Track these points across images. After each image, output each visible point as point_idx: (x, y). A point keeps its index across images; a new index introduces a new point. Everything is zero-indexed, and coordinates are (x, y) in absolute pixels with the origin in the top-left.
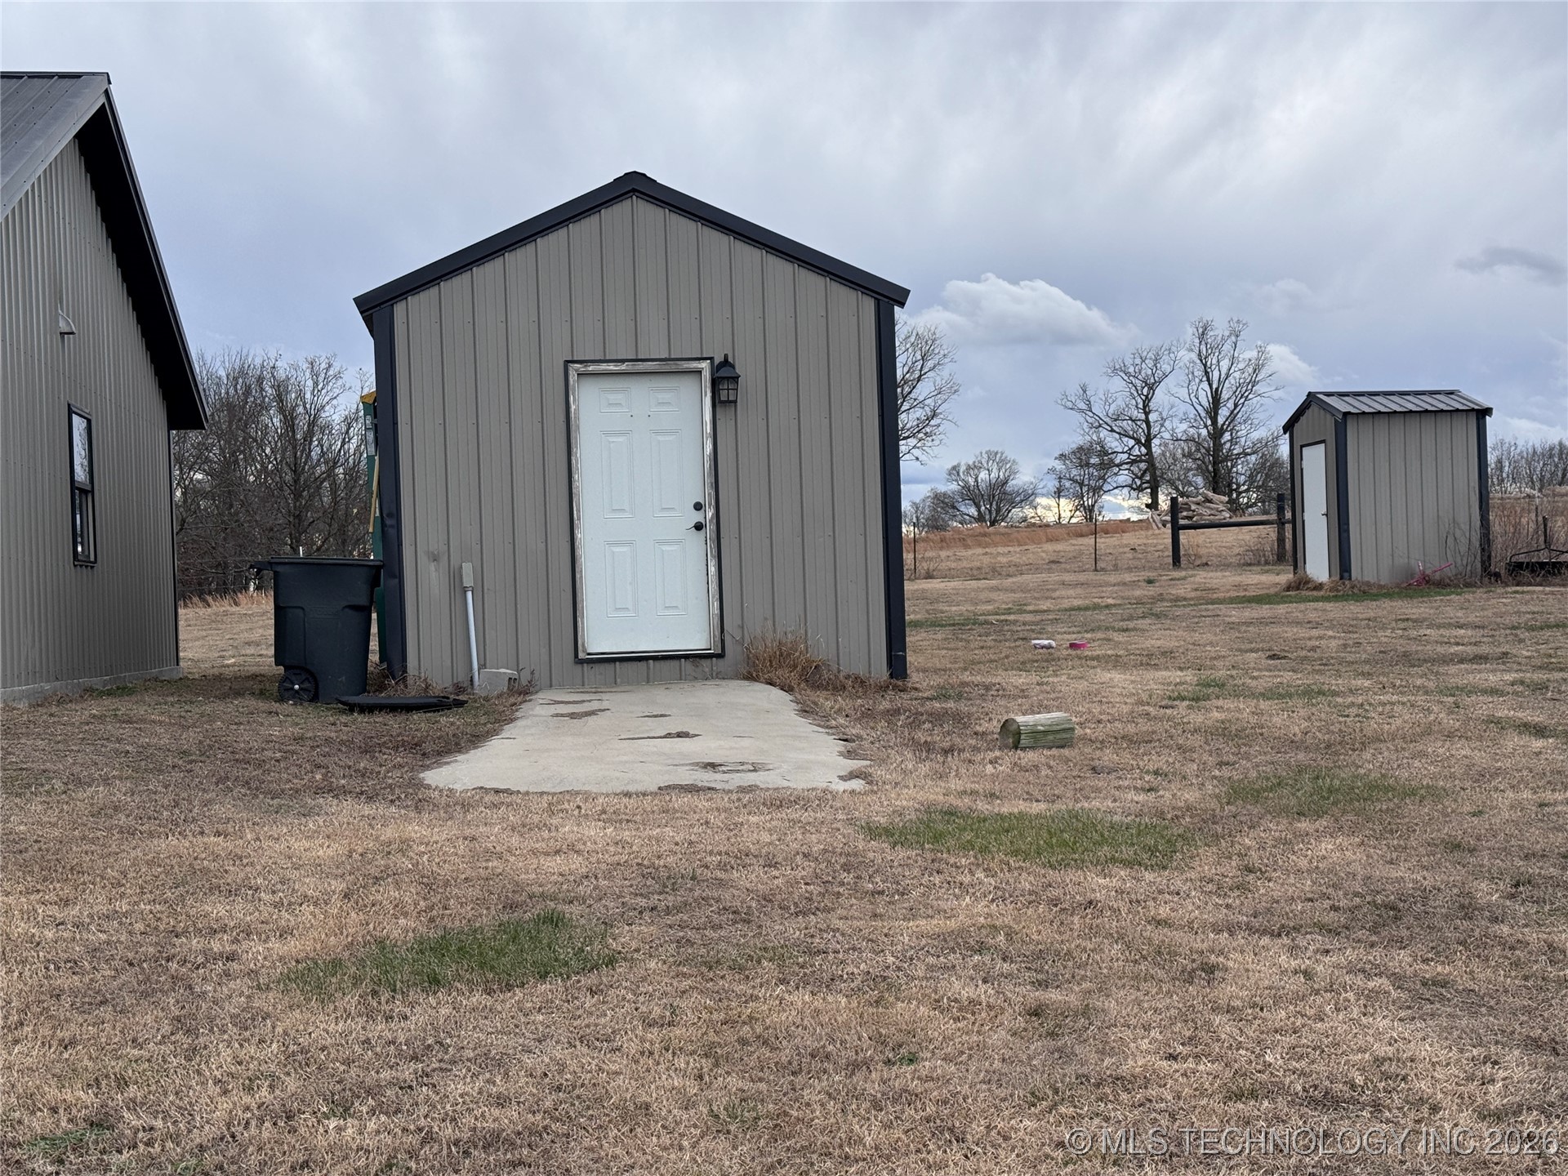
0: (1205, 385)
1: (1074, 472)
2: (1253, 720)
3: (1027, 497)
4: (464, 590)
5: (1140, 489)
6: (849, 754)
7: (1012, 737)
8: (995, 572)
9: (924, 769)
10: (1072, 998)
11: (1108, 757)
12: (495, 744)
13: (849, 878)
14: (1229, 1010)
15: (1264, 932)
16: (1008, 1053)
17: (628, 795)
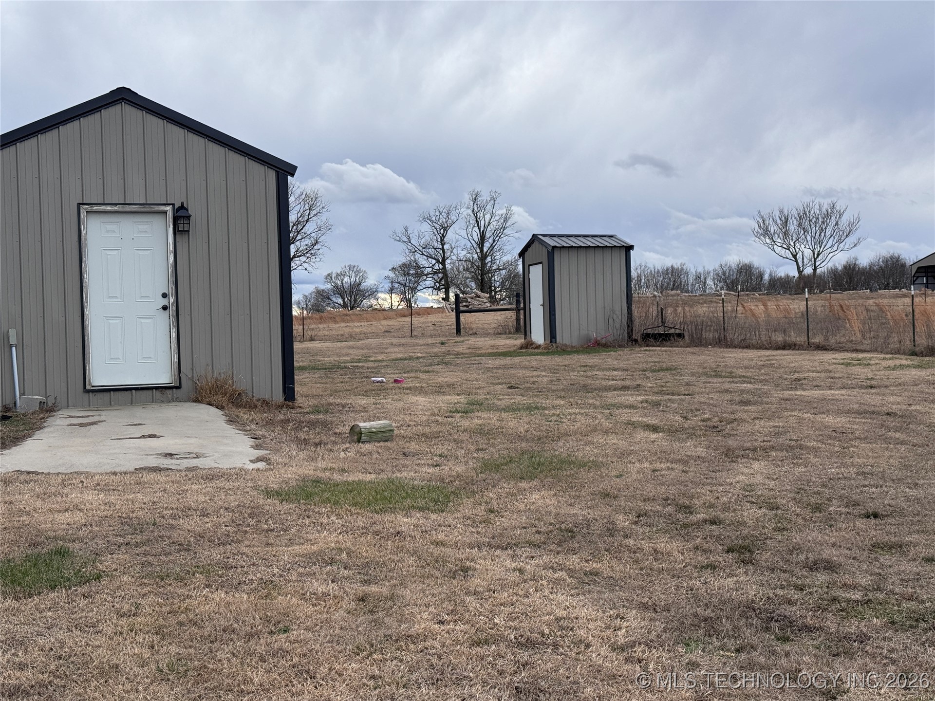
0: (476, 229)
1: (401, 278)
2: (498, 424)
3: (373, 293)
4: (11, 346)
5: (439, 289)
6: (257, 447)
7: (357, 436)
8: (352, 337)
9: (302, 455)
10: (385, 589)
11: (413, 446)
12: (29, 444)
13: (253, 522)
14: (476, 593)
15: (498, 547)
16: (344, 624)
17: (115, 474)
